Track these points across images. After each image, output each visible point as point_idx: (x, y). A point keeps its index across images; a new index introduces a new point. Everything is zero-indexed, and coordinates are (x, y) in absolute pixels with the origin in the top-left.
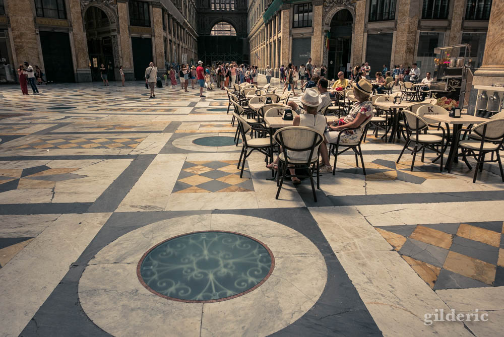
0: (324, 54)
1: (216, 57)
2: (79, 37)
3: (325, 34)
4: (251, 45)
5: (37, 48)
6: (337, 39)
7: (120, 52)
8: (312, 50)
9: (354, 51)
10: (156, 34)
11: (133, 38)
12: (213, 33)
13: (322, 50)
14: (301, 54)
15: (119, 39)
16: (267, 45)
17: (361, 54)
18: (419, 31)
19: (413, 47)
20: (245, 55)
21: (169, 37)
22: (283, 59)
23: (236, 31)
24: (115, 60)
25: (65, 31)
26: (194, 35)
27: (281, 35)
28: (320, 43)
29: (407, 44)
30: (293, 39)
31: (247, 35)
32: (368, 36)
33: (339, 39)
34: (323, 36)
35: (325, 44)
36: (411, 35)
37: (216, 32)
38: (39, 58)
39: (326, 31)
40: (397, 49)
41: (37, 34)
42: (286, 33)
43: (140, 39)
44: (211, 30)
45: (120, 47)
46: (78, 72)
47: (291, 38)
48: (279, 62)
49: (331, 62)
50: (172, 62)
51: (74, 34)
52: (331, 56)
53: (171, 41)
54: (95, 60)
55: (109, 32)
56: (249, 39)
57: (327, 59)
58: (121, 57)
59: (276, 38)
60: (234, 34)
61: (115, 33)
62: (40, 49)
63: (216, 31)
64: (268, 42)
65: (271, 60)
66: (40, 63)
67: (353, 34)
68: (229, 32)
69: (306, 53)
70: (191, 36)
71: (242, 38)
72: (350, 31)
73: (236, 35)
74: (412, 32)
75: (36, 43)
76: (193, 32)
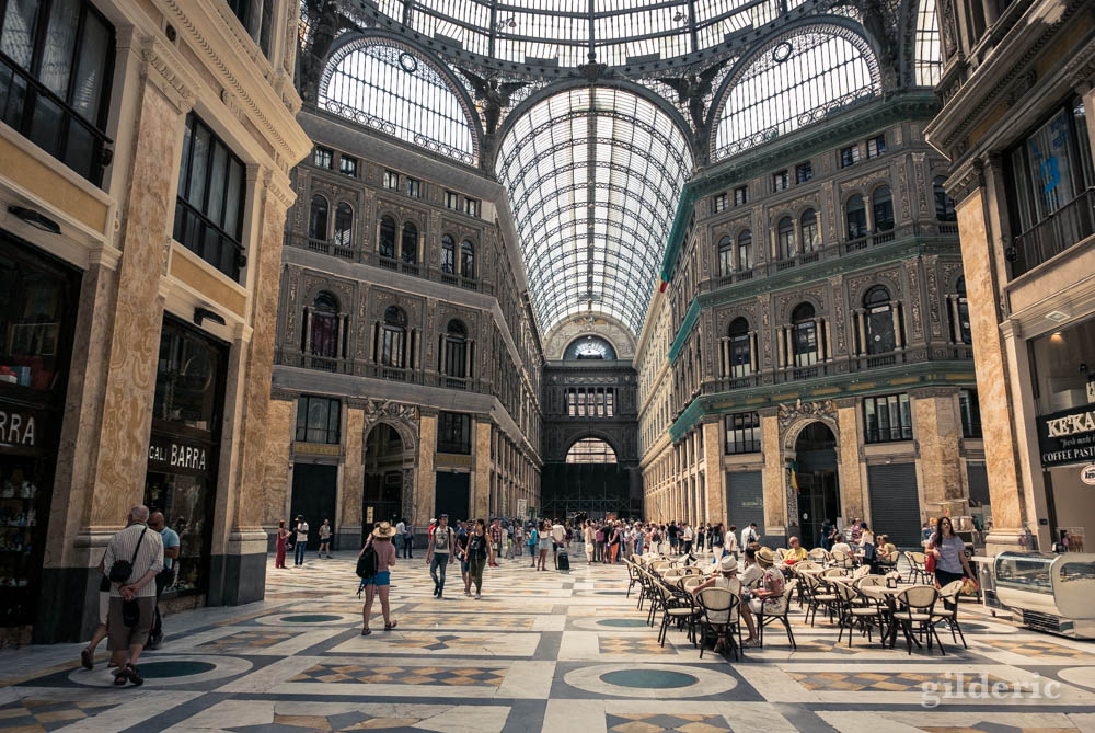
0: (788, 501)
1: (577, 504)
2: (353, 473)
3: (786, 464)
4: (645, 480)
5: (285, 491)
6: (812, 473)
7: (415, 497)
8: (764, 493)
9: (846, 497)
10: (478, 466)
11: (438, 473)
12: (570, 459)
13: (785, 494)
14: (746, 501)
15: (415, 476)
16: (678, 483)
17: (859, 500)
18: (963, 460)
19: (958, 487)
20: (634, 501)
21: (498, 470)
22: (710, 510)
23: (616, 453)
24: (403, 511)
25: (334, 463)
26: (536, 462)
27: (704, 466)
28: (779, 480)
29: (945, 481)
30: (728, 474)
31: (638, 462)
32: (869, 468)
33: (816, 473)
34: (784, 469)
35: (789, 482)
36: (949, 466)
37: (578, 457)
38: (284, 507)
39: (788, 460)
40: (929, 492)
41: (290, 468)
42: (713, 463)
43: (451, 474)
44: (567, 453)
45: (415, 489)
46: (342, 532)
47: (724, 472)
48: (704, 516)
49: (805, 516)
50: (500, 514)
51: (345, 468)
52: (803, 504)
53: (500, 477)
54: (370, 510)
55: (401, 462)
56: (642, 469)
57: (797, 510)
58: (416, 507)
59: (695, 471)
60: (613, 459)
61: (411, 465)
62: (289, 493)
63: (578, 454)
64: (680, 478)
65: (687, 512)
66: (284, 514)
67: (839, 466)
68: (602, 456)
69: (753, 500)
70: (531, 464)
71: (629, 467)
72: (834, 459)
73: (615, 462)
74: (950, 462)
75: (285, 483)
76: (534, 457)
